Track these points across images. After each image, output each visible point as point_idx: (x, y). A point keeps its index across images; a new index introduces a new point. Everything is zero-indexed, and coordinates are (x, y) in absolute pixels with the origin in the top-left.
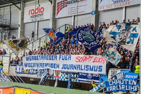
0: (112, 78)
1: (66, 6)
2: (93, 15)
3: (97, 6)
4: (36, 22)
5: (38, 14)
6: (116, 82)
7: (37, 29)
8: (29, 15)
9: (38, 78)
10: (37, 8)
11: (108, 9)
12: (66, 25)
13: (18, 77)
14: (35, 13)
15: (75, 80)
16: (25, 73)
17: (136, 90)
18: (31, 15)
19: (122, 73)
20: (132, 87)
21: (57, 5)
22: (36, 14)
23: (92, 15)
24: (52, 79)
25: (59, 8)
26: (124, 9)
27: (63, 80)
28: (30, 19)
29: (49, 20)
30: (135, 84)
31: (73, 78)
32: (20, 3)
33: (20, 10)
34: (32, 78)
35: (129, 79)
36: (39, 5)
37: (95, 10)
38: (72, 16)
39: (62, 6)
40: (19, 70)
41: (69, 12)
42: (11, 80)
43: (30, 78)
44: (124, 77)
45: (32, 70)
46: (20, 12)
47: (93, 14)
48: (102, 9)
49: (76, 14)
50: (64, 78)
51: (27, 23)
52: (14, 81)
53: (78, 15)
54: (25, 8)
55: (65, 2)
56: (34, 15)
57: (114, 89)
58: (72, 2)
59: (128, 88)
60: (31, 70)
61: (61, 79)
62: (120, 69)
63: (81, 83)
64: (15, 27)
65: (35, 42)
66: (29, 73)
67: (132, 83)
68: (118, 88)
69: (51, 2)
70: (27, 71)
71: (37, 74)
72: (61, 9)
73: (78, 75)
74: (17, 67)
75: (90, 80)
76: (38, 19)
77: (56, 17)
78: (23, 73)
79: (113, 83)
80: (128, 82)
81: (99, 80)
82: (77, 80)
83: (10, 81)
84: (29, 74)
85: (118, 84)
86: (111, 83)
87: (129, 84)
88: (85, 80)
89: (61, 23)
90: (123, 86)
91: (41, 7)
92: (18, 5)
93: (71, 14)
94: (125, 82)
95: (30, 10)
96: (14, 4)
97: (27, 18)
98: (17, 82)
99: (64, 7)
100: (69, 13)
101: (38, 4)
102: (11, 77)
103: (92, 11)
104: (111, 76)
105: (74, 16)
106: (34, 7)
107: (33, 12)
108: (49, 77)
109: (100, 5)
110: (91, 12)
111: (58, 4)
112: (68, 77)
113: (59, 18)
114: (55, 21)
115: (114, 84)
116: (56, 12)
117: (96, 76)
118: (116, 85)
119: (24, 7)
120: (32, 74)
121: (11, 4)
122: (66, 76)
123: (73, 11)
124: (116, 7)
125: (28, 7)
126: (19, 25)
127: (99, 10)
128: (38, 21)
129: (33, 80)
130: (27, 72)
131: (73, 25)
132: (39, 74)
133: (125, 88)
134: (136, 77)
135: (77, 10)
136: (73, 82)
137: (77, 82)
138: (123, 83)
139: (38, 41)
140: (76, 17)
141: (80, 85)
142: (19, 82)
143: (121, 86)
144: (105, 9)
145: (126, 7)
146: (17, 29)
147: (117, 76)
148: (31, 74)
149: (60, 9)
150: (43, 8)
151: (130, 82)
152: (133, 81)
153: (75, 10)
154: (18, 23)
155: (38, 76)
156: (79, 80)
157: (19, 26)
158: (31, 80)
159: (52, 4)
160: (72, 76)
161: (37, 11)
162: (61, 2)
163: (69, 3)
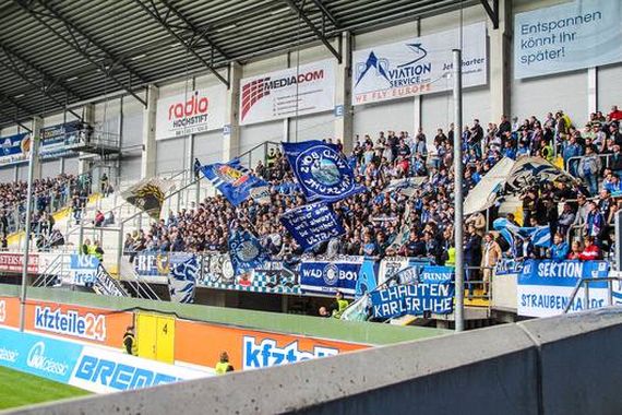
0: (388, 282)
1: (268, 93)
2: (339, 115)
3: (348, 93)
4: (186, 137)
5: (193, 115)
6: (398, 293)
7: (190, 155)
8: (170, 119)
10: (189, 100)
11: (376, 100)
12: (266, 143)
13: (142, 284)
14: (184, 115)
15: (292, 290)
16: (160, 274)
17: (446, 309)
18: (174, 119)
19: (414, 269)
20: (439, 302)
21: (242, 93)
22: (188, 117)
23: (336, 116)
24: (230, 287)
25: (248, 98)
26: (417, 102)
27: (260, 290)
28: (173, 129)
29: (222, 130)
30: (445, 294)
31: (288, 284)
32: (147, 88)
33: (144, 106)
35: (430, 282)
36: (197, 93)
37: (343, 104)
39: (255, 93)
40: (144, 265)
41: (274, 110)
42: (126, 291)
44: (419, 279)
46: (146, 112)
47: (338, 113)
48: (362, 102)
49: (294, 114)
50: (263, 286)
51: (163, 141)
52: (134, 295)
53: (297, 118)
54: (158, 101)
55: (264, 82)
56: (182, 118)
57: (393, 309)
58: (284, 83)
59: (428, 305)
61: (256, 288)
62: (409, 259)
64: (133, 151)
65: (185, 192)
67: (437, 292)
68: (405, 306)
69: (228, 84)
72: (254, 101)
73: (299, 277)
74: (141, 257)
75: (331, 290)
76: (194, 128)
77: (240, 124)
78: (155, 275)
79: (390, 294)
80: (427, 290)
81: (354, 288)
82: (296, 289)
83: (124, 294)
85: (404, 296)
86: (386, 295)
87: (432, 294)
88: (319, 289)
89: (253, 138)
90: (416, 302)
91: (199, 98)
92: (142, 94)
93: (279, 114)
94: (420, 290)
95: (173, 107)
96: (131, 92)
97: (165, 129)
98: (140, 297)
99: (260, 97)
100: (275, 112)
101: (194, 90)
102: (125, 283)
103: (336, 107)
104: (387, 276)
105: (289, 119)
106: (181, 98)
107: (179, 110)
109: (355, 91)
110: (333, 108)
111: (245, 88)
112: (273, 283)
113: (247, 126)
114: (237, 131)
115: (393, 296)
116: (241, 110)
117: (348, 278)
118: (398, 301)
119: (156, 100)
121: (124, 91)
122: (268, 279)
123: (285, 110)
124: (398, 96)
125: (165, 97)
126: (144, 146)
127: (354, 103)
128: (193, 135)
133: (421, 307)
134: (447, 277)
135: (295, 98)
136: (288, 295)
137: (296, 294)
138: (416, 294)
140: (293, 123)
142: (146, 297)
143: (411, 301)
144: (370, 100)
145: (422, 98)
146: (140, 156)
147: (401, 275)
149: (250, 101)
150: (205, 100)
151: (432, 290)
152: (442, 286)
154: (142, 142)
156: (303, 291)
157: (144, 149)
159: (229, 88)
160: (285, 279)
161: (189, 109)
162: (254, 83)
163: (274, 85)
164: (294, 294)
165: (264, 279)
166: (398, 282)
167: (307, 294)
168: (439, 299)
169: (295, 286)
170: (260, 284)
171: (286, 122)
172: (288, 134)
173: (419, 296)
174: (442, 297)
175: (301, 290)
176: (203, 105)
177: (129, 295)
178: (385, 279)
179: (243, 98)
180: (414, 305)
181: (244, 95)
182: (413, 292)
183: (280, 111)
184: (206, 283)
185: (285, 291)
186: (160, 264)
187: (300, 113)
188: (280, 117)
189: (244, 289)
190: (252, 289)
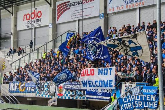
0: (126, 94)
1: (69, 9)
2: (102, 18)
3: (105, 8)
4: (32, 29)
5: (35, 19)
6: (131, 99)
7: (33, 38)
8: (24, 21)
9: (36, 96)
10: (33, 12)
11: (119, 10)
12: (69, 31)
13: (12, 97)
14: (31, 18)
16: (20, 92)
17: (155, 107)
18: (26, 21)
21: (57, 8)
22: (32, 20)
23: (100, 18)
24: (53, 97)
25: (60, 11)
26: (138, 11)
27: (67, 98)
28: (26, 25)
29: (48, 26)
30: (154, 99)
31: (80, 95)
32: (12, 6)
33: (12, 15)
34: (30, 98)
35: (146, 94)
36: (36, 9)
37: (103, 13)
38: (75, 21)
39: (63, 9)
40: (13, 88)
41: (72, 16)
42: (4, 100)
43: (27, 98)
44: (141, 92)
45: (30, 88)
46: (12, 17)
48: (112, 12)
49: (81, 18)
50: (69, 96)
51: (21, 31)
52: (8, 102)
53: (83, 20)
54: (18, 12)
55: (67, 3)
56: (29, 20)
57: (129, 106)
58: (76, 3)
59: (146, 105)
60: (28, 88)
61: (65, 97)
63: (90, 101)
64: (7, 36)
65: (32, 54)
66: (26, 92)
67: (150, 99)
68: (135, 105)
69: (51, 4)
70: (23, 89)
71: (35, 92)
73: (85, 92)
74: (11, 84)
75: (100, 97)
76: (35, 25)
77: (57, 22)
78: (18, 92)
79: (128, 99)
80: (145, 98)
83: (3, 102)
84: (25, 92)
85: (134, 101)
86: (125, 100)
87: (147, 100)
88: (95, 97)
89: (63, 29)
90: (140, 103)
92: (10, 9)
94: (141, 97)
95: (25, 15)
96: (5, 8)
97: (22, 25)
98: (10, 103)
100: (72, 17)
101: (35, 7)
102: (4, 97)
103: (100, 14)
104: (125, 91)
105: (79, 20)
106: (29, 11)
107: (28, 17)
108: (50, 95)
109: (109, 6)
111: (58, 6)
112: (73, 95)
113: (60, 24)
114: (55, 27)
116: (57, 16)
117: (107, 92)
118: (131, 102)
120: (30, 92)
121: (1, 7)
122: (71, 93)
123: (77, 14)
124: (129, 8)
125: (21, 11)
126: (12, 33)
127: (108, 12)
128: (35, 28)
129: (30, 100)
130: (24, 90)
131: (77, 31)
132: (38, 93)
133: (143, 105)
134: (155, 91)
135: (82, 13)
136: (80, 100)
137: (84, 100)
139: (36, 51)
140: (81, 22)
141: (89, 103)
142: (13, 103)
143: (138, 103)
144: (116, 10)
145: (140, 9)
146: (10, 38)
147: (132, 91)
148: (28, 92)
149: (61, 12)
150: (40, 12)
151: (147, 97)
152: (152, 96)
153: (79, 14)
154: (11, 31)
155: (37, 94)
156: (87, 98)
157: (12, 35)
158: (28, 99)
159: (51, 6)
160: (79, 92)
162: (63, 4)
163: (72, 5)
164: (83, 99)
165: (69, 93)
166: (131, 93)
167: (89, 99)
168: (152, 102)
169: (83, 96)
170: (67, 95)
171: (77, 22)
172: (79, 27)
173: (141, 100)
175: (86, 98)
176: (39, 14)
177: (5, 102)
178: (125, 92)
179: (58, 11)
181: (58, 10)
183: (75, 17)
184: (42, 96)
185: (79, 98)
186: (20, 87)
187: (84, 18)
188: (73, 20)
189: (60, 98)
190: (64, 98)
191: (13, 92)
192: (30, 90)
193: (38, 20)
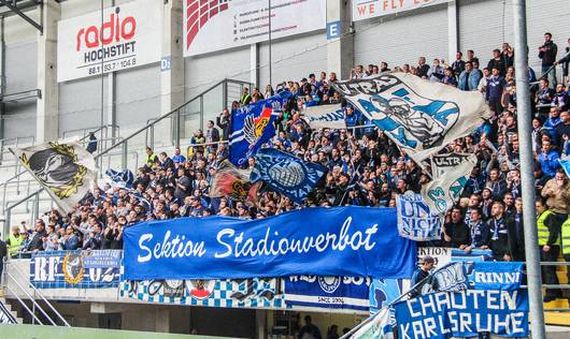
1: (225, 7)
2: (334, 37)
3: (346, 2)
4: (104, 76)
5: (114, 43)
6: (436, 304)
7: (110, 104)
8: (78, 49)
9: (121, 300)
10: (107, 19)
11: (390, 11)
12: (225, 82)
13: (40, 302)
14: (100, 43)
15: (272, 303)
16: (68, 286)
17: (515, 330)
18: (85, 49)
19: (459, 266)
20: (502, 319)
21: (186, 7)
22: (106, 47)
23: (329, 37)
24: (177, 301)
25: (196, 15)
26: (452, 11)
27: (223, 304)
28: (84, 64)
29: (158, 64)
30: (512, 305)
31: (265, 294)
32: (41, 3)
33: (39, 32)
34: (99, 303)
35: (486, 288)
36: (118, 11)
37: (339, 19)
38: (248, 47)
39: (206, 8)
40: (43, 272)
41: (235, 32)
42: (14, 314)
43: (89, 304)
44: (467, 283)
45: (99, 271)
46: (41, 40)
47: (332, 35)
48: (367, 15)
49: (266, 38)
50: (228, 297)
51: (68, 82)
52: (27, 320)
53: (271, 42)
54: (59, 23)
56: (96, 49)
57: (429, 329)
59: (484, 323)
60: (92, 271)
61: (217, 301)
62: (450, 250)
63: (297, 315)
64: (23, 99)
65: (105, 158)
66: (86, 284)
67: (497, 303)
68: (447, 325)
70: (75, 276)
71: (117, 286)
73: (283, 282)
74: (38, 260)
75: (331, 300)
76: (116, 63)
77: (186, 53)
78: (61, 286)
79: (424, 306)
80: (482, 300)
81: (367, 298)
82: (278, 302)
83: (12, 320)
84: (85, 287)
85: (446, 310)
86: (416, 307)
87: (490, 306)
88: (314, 299)
89: (205, 75)
90: (466, 319)
92: (34, 13)
93: (243, 38)
94: (470, 299)
95: (82, 31)
96: (17, 10)
97: (71, 64)
98: (36, 323)
99: (214, 12)
100: (235, 36)
101: (113, 5)
102: (13, 303)
103: (328, 25)
105: (258, 45)
106: (94, 19)
107: (92, 38)
110: (324, 27)
112: (243, 292)
113: (196, 57)
114: (181, 66)
115: (429, 309)
117: (355, 283)
118: (436, 316)
119: (56, 21)
120: (99, 287)
121: (5, 9)
122: (236, 287)
123: (253, 24)
124: (422, 4)
125: (70, 17)
126: (40, 92)
127: (356, 17)
128: (115, 73)
129: (102, 310)
130: (79, 280)
131: (253, 80)
132: (126, 288)
134: (513, 278)
135: (266, 21)
136: (266, 311)
137: (279, 308)
138: (464, 306)
139: (119, 150)
140: (265, 50)
141: (295, 319)
142: (46, 322)
143: (457, 317)
144: (379, 12)
145: (459, 4)
146: (33, 104)
147: (439, 277)
148: (92, 287)
149: (199, 19)
150: (131, 20)
151: (490, 299)
152: (505, 294)
153: (258, 23)
154: (36, 85)
155: (122, 292)
156: (289, 303)
157: (40, 96)
158: (94, 310)
159: (167, 2)
160: (261, 285)
161: (107, 33)
164: (275, 308)
165: (229, 287)
166: (436, 287)
167: (295, 308)
168: (503, 314)
169: (277, 297)
170: (223, 294)
171: (253, 49)
172: (258, 66)
173: (470, 309)
174: (507, 311)
175: (286, 302)
176: (128, 28)
177: (20, 321)
179: (189, 15)
180: (463, 323)
181: (190, 11)
182: (459, 302)
184: (140, 297)
185: (261, 305)
186: (68, 270)
187: (275, 36)
188: (240, 43)
189: (200, 303)
190: (211, 303)
191: (46, 285)
192: (98, 279)
193: (126, 47)
